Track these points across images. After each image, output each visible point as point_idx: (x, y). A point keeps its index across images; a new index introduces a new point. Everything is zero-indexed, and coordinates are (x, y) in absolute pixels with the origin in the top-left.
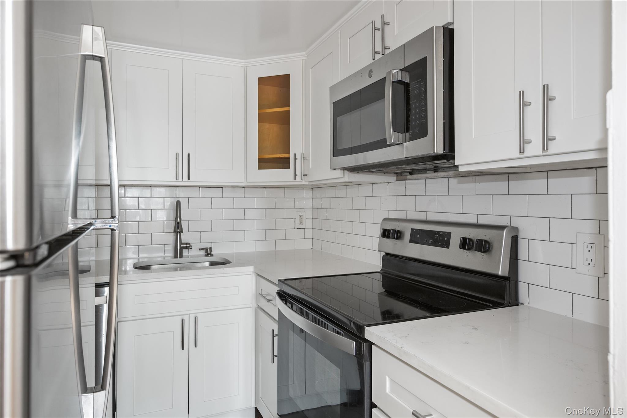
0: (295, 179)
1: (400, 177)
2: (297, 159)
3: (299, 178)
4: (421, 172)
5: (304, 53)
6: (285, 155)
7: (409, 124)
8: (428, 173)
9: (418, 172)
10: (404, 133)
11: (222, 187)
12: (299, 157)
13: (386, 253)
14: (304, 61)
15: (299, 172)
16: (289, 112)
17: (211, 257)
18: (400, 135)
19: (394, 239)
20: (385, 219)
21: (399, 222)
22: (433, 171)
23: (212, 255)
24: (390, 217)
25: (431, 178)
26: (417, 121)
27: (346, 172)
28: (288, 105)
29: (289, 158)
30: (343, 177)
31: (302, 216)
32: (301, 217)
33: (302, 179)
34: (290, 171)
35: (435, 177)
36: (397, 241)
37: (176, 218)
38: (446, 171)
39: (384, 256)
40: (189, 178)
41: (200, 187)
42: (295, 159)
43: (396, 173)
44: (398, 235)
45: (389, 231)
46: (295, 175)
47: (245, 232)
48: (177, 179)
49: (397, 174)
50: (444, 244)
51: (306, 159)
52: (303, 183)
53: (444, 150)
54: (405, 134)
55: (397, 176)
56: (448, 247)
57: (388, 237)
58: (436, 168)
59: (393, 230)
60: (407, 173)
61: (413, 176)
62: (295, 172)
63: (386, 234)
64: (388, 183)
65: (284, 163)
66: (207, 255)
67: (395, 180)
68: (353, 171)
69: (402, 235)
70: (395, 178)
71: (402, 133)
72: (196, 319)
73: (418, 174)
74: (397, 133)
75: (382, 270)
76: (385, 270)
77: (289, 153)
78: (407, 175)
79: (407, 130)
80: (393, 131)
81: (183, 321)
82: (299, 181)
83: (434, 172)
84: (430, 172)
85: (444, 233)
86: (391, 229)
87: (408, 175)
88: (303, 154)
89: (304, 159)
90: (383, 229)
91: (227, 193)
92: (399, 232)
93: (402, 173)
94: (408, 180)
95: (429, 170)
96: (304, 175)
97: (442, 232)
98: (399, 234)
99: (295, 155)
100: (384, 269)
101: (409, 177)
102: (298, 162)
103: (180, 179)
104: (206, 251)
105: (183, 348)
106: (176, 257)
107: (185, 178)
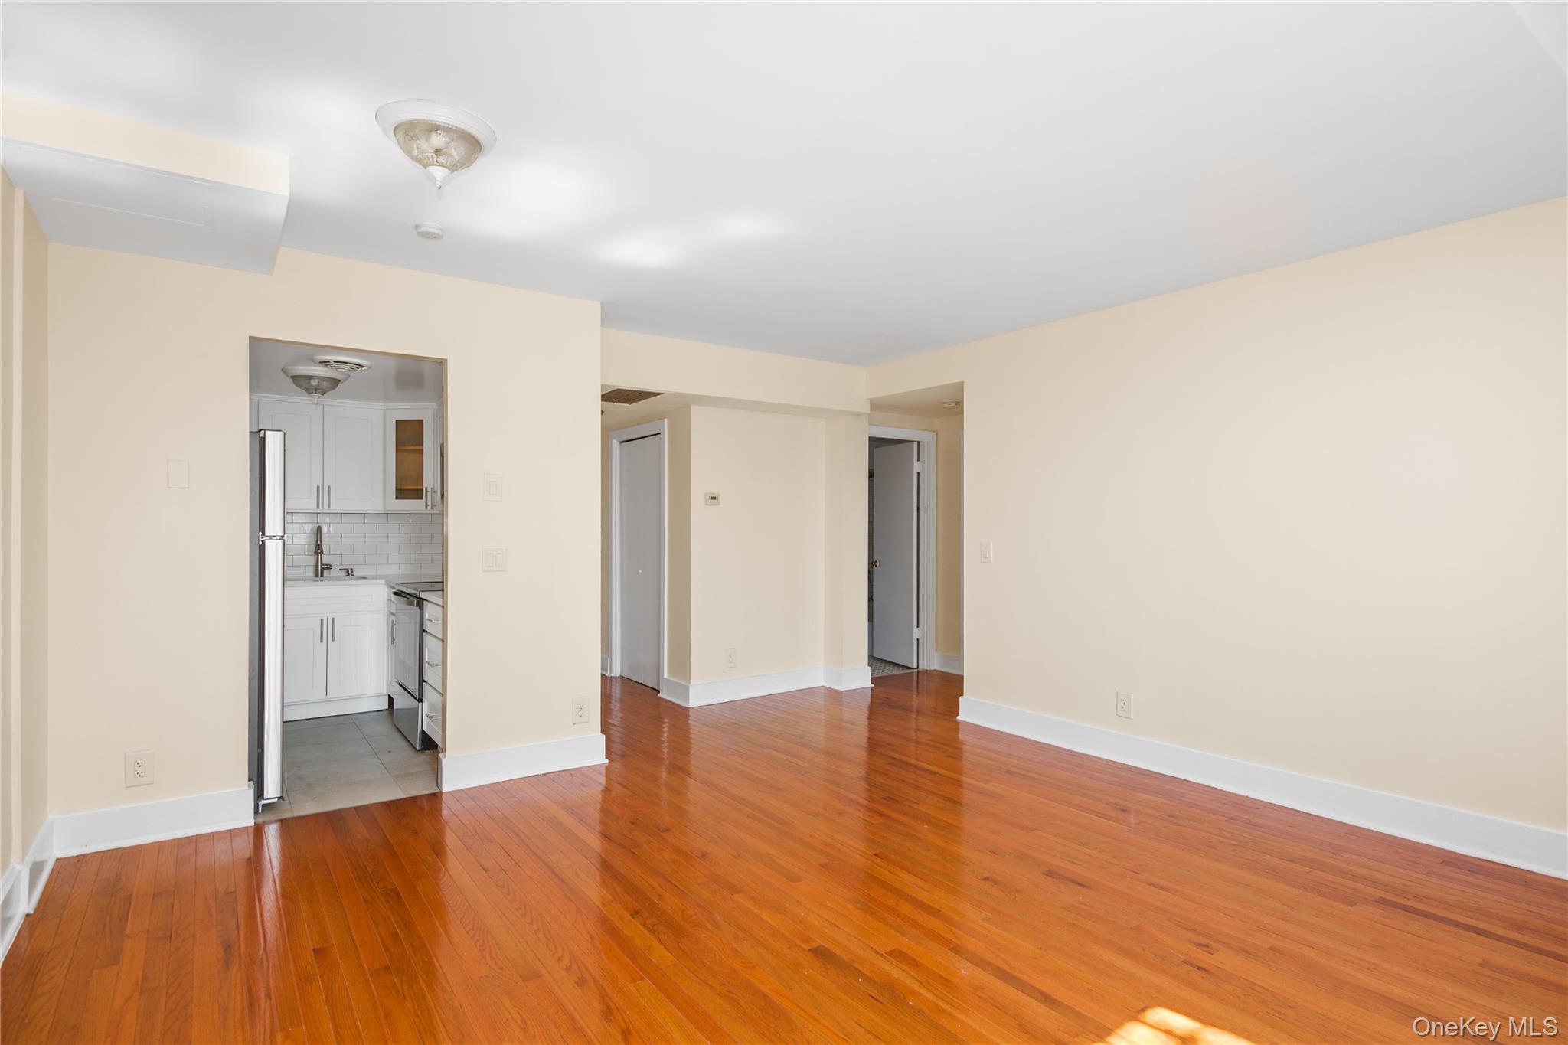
0: (426, 508)
3: (429, 507)
6: (419, 487)
12: (430, 490)
14: (435, 410)
15: (429, 503)
16: (422, 450)
23: (352, 576)
28: (422, 445)
29: (422, 491)
33: (432, 508)
34: (424, 501)
37: (317, 541)
40: (329, 507)
41: (340, 514)
42: (427, 491)
46: (427, 505)
48: (318, 507)
51: (436, 492)
52: (433, 511)
62: (427, 502)
65: (418, 494)
66: (348, 576)
72: (333, 620)
77: (422, 484)
81: (322, 620)
82: (429, 510)
88: (433, 488)
89: (434, 492)
96: (433, 505)
99: (426, 489)
102: (429, 494)
103: (321, 507)
104: (348, 571)
105: (321, 641)
106: (317, 576)
107: (326, 507)
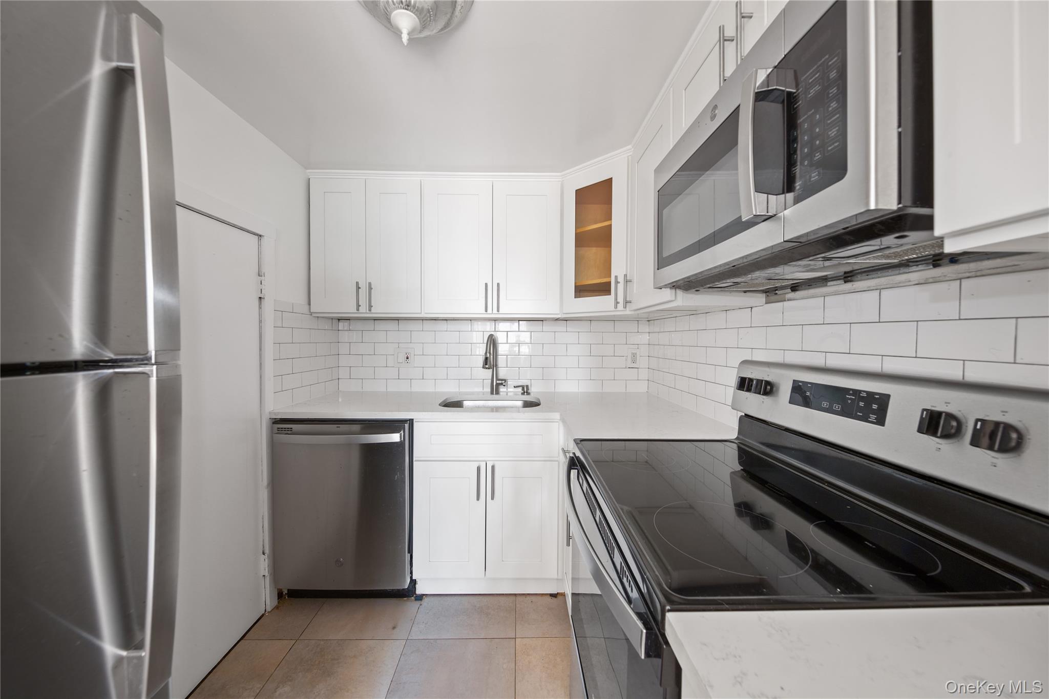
0: (616, 307)
1: (773, 298)
2: (619, 283)
3: (620, 307)
4: (816, 286)
5: (630, 147)
6: (605, 279)
7: (793, 169)
8: (829, 286)
9: (809, 286)
10: (783, 193)
11: (542, 321)
12: (621, 279)
13: (745, 414)
14: (630, 157)
15: (621, 299)
16: (610, 226)
17: (528, 396)
18: (772, 198)
19: (760, 394)
20: (745, 362)
21: (769, 367)
22: (842, 282)
23: (528, 394)
24: (754, 359)
25: (836, 293)
26: (817, 155)
27: (679, 292)
28: (610, 219)
29: (609, 283)
30: (674, 299)
31: (636, 354)
32: (634, 355)
33: (625, 307)
34: (611, 297)
35: (847, 292)
36: (764, 397)
37: (486, 353)
38: (873, 278)
39: (741, 418)
40: (498, 310)
41: (519, 321)
42: (617, 282)
43: (766, 292)
44: (767, 389)
45: (751, 380)
46: (617, 303)
47: (568, 371)
48: (486, 310)
49: (767, 294)
50: (871, 415)
51: (630, 281)
52: (628, 312)
53: (899, 203)
54: (783, 195)
55: (768, 296)
56: (881, 421)
57: (749, 390)
58: (848, 275)
59: (758, 380)
60: (786, 290)
61: (797, 293)
62: (616, 299)
63: (744, 384)
64: (752, 308)
65: (604, 289)
66: (523, 394)
67: (765, 302)
68: (689, 290)
69: (774, 389)
70: (764, 300)
71: (776, 195)
72: (493, 467)
73: (809, 289)
74: (766, 195)
75: (737, 438)
76: (742, 440)
77: (610, 276)
78: (785, 294)
79: (789, 186)
80: (756, 191)
81: (479, 469)
82: (621, 311)
83: (845, 282)
84: (835, 284)
85: (871, 395)
86: (755, 378)
87: (788, 293)
88: (626, 276)
89: (627, 281)
90: (739, 377)
91: (547, 327)
92: (768, 383)
93: (776, 290)
94: (788, 300)
95: (835, 278)
96: (626, 302)
97: (864, 391)
98: (769, 387)
99: (616, 277)
100: (741, 437)
101: (792, 295)
102: (621, 287)
103: (489, 310)
104: (523, 389)
105: (478, 499)
106: (492, 393)
107: (495, 311)
